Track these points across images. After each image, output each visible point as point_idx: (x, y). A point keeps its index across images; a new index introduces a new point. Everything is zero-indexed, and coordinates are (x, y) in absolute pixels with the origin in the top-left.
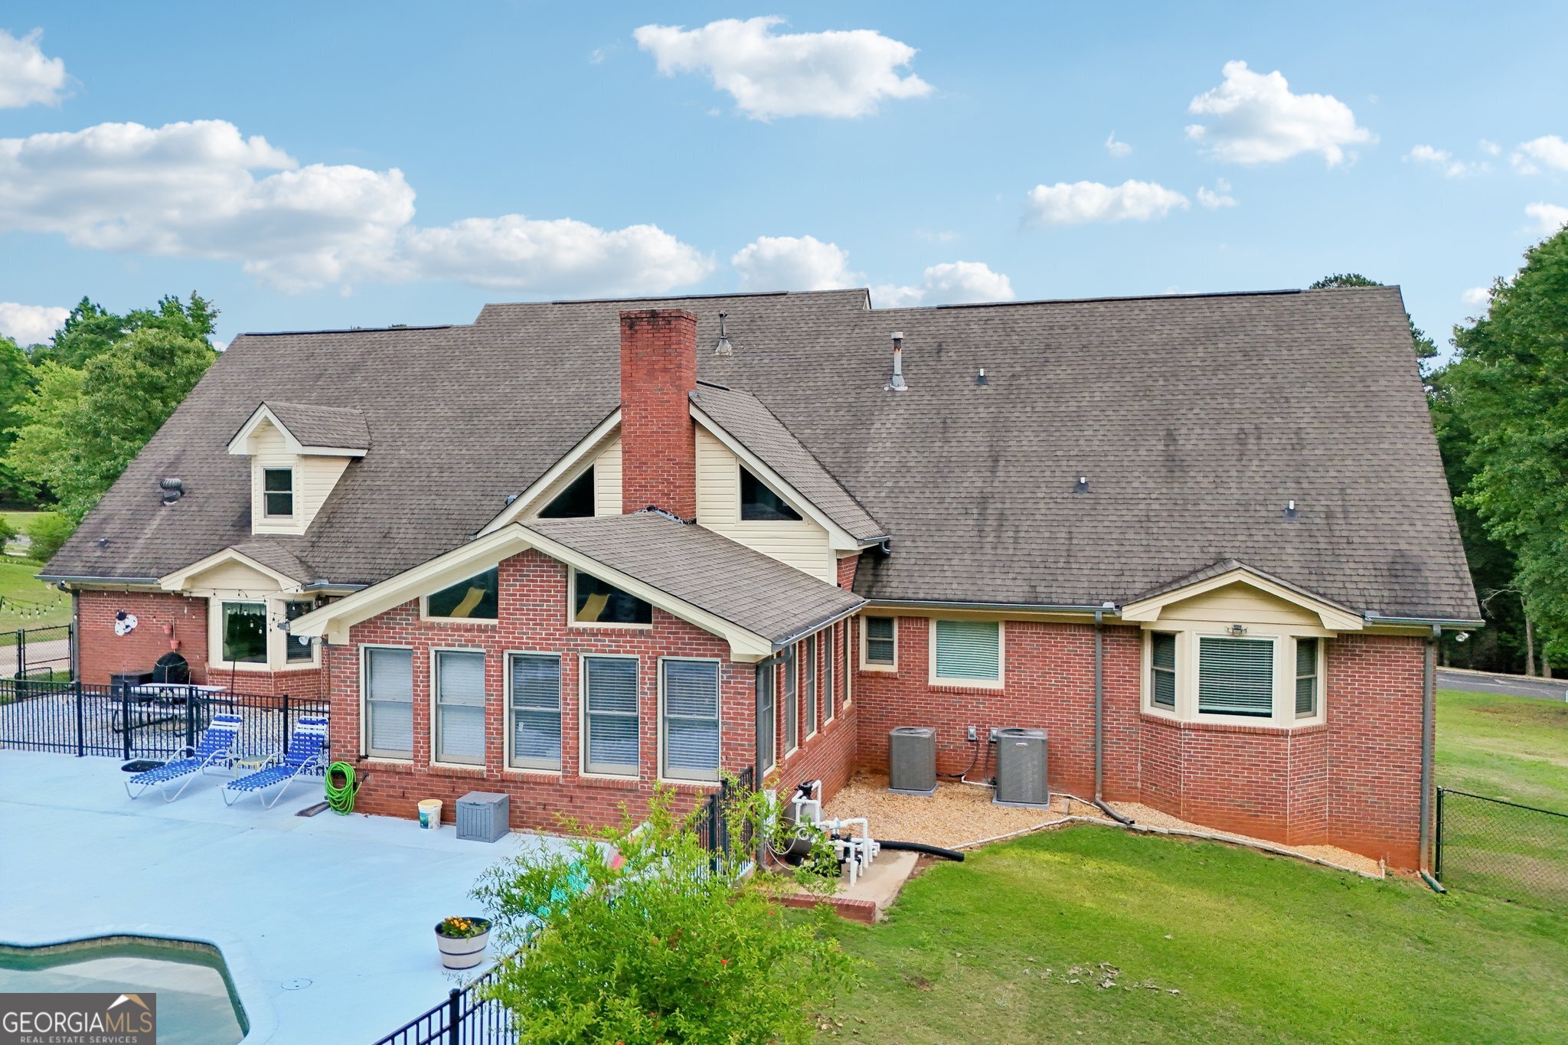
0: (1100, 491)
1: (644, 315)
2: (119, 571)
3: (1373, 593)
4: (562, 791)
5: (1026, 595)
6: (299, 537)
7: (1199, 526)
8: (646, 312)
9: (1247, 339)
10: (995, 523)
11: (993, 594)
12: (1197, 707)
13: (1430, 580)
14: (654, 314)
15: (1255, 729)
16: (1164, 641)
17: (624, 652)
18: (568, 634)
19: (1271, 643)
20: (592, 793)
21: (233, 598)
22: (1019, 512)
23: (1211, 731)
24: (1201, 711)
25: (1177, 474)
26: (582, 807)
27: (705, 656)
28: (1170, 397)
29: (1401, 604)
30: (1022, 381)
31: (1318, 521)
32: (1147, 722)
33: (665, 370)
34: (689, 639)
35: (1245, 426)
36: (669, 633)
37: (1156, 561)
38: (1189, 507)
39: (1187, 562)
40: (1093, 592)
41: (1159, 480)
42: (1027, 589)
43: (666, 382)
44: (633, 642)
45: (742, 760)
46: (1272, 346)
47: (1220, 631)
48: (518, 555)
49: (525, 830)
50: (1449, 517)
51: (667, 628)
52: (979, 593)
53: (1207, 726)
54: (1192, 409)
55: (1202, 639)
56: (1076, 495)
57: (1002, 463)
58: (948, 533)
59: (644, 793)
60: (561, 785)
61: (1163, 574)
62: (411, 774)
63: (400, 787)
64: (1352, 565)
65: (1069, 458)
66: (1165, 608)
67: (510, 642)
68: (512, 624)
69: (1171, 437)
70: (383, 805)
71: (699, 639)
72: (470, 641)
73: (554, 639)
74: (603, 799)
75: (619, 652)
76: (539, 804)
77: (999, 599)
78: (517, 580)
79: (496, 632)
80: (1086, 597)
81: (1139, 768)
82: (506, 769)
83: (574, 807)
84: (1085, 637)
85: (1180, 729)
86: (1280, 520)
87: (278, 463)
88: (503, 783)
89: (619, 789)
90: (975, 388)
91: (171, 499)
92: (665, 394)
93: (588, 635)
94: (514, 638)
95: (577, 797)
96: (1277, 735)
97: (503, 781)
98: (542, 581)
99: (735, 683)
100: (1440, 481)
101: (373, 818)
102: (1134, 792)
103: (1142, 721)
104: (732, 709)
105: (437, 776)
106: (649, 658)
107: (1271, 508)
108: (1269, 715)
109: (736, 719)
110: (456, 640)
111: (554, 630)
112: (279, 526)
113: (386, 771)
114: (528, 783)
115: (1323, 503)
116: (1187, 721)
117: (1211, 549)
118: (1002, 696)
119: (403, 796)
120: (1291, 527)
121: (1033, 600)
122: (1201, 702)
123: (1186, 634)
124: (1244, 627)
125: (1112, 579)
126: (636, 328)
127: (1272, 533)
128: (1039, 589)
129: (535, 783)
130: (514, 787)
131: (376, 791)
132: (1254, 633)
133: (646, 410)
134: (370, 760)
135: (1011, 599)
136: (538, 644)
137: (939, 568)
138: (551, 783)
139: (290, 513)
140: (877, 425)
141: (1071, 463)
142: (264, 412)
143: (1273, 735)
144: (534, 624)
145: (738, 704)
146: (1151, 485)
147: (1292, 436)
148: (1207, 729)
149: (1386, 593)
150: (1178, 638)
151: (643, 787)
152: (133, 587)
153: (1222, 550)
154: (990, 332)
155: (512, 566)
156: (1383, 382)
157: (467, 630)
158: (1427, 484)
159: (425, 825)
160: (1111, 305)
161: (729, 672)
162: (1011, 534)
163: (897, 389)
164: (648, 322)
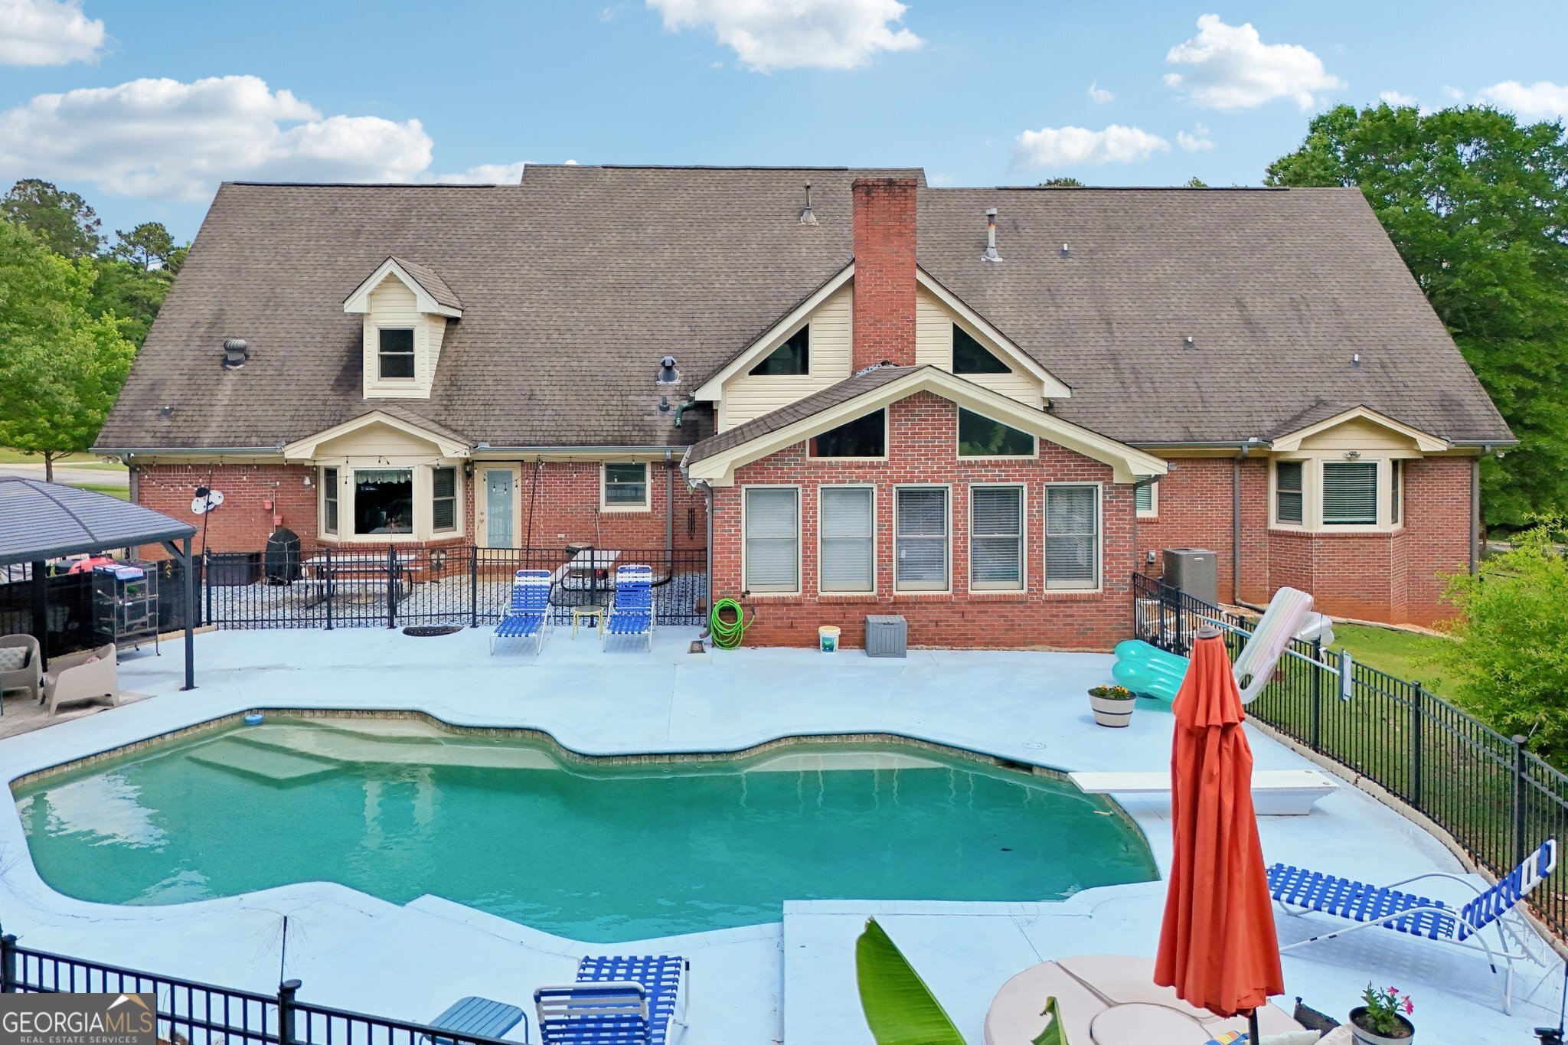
0: (1205, 348)
1: (881, 183)
2: (207, 441)
3: (1438, 423)
4: (954, 608)
5: (1183, 434)
6: (426, 401)
7: (1292, 375)
8: (884, 180)
9: (1265, 226)
10: (1131, 376)
11: (1155, 434)
12: (1322, 519)
13: (1472, 413)
14: (891, 183)
15: (1367, 533)
16: (1290, 470)
17: (1014, 480)
18: (958, 467)
19: (1375, 466)
20: (983, 607)
21: (372, 465)
22: (1147, 366)
23: (1335, 538)
24: (1325, 523)
25: (1258, 334)
26: (974, 621)
27: (1089, 480)
28: (1227, 272)
29: (1460, 430)
30: (1100, 255)
31: (1376, 370)
32: (1275, 536)
33: (901, 235)
34: (1075, 466)
35: (1294, 296)
36: (1056, 461)
37: (1272, 404)
38: (1279, 360)
39: (1295, 404)
40: (1235, 430)
41: (1246, 339)
42: (1182, 430)
43: (901, 246)
44: (1022, 471)
45: (1123, 568)
46: (1286, 233)
47: (1339, 458)
48: (910, 397)
49: (916, 646)
50: (1464, 366)
51: (1054, 457)
52: (1144, 435)
53: (1332, 534)
54: (1247, 282)
55: (1326, 466)
56: (1187, 352)
57: (1115, 325)
58: (1095, 385)
59: (1033, 603)
60: (953, 603)
61: (1282, 414)
62: (800, 605)
63: (788, 618)
64: (1414, 403)
65: (1169, 321)
66: (1304, 440)
67: (902, 477)
68: (904, 459)
69: (1240, 304)
70: (768, 637)
71: (1084, 466)
72: (861, 477)
73: (945, 472)
74: (994, 612)
75: (1008, 480)
76: (931, 621)
77: (1163, 439)
78: (909, 420)
79: (887, 467)
80: (1231, 434)
81: (1268, 574)
82: (895, 593)
83: (965, 621)
84: (1224, 469)
85: (1311, 538)
86: (1349, 370)
87: (396, 321)
88: (897, 605)
89: (1009, 602)
90: (1062, 260)
91: (235, 363)
92: (901, 256)
93: (979, 466)
94: (906, 472)
95: (969, 612)
96: (1384, 538)
97: (895, 603)
98: (933, 420)
99: (1116, 502)
100: (1447, 338)
101: (759, 649)
102: (1263, 595)
103: (1270, 535)
104: (1114, 524)
105: (829, 604)
106: (1037, 484)
107: (1340, 360)
108: (1374, 523)
109: (1118, 533)
110: (847, 477)
111: (946, 463)
112: (397, 388)
113: (774, 604)
114: (920, 603)
115: (1375, 356)
116: (1316, 531)
117: (1310, 394)
118: (1158, 523)
119: (792, 627)
120: (1359, 375)
121: (1191, 438)
122: (1325, 515)
123: (1314, 461)
124: (1358, 452)
125: (1245, 419)
126: (873, 194)
127: (1348, 380)
128: (1191, 430)
129: (927, 603)
130: (906, 609)
131: (763, 623)
132: (1365, 458)
133: (881, 271)
134: (752, 595)
135: (1173, 438)
136: (929, 477)
137: (1101, 415)
138: (942, 602)
139: (412, 375)
140: (990, 292)
141: (1172, 325)
142: (390, 267)
143: (1380, 538)
144: (926, 459)
145: (1120, 519)
146: (1241, 343)
147: (1331, 304)
148: (1332, 536)
149: (1446, 423)
150: (1305, 467)
151: (1032, 598)
152: (229, 459)
153: (1317, 394)
154: (1054, 213)
155: (903, 407)
156: (1378, 263)
157: (858, 467)
158: (1441, 342)
159: (831, 649)
160: (1146, 193)
161: (1112, 493)
162: (1149, 385)
163: (993, 260)
164: (885, 189)
